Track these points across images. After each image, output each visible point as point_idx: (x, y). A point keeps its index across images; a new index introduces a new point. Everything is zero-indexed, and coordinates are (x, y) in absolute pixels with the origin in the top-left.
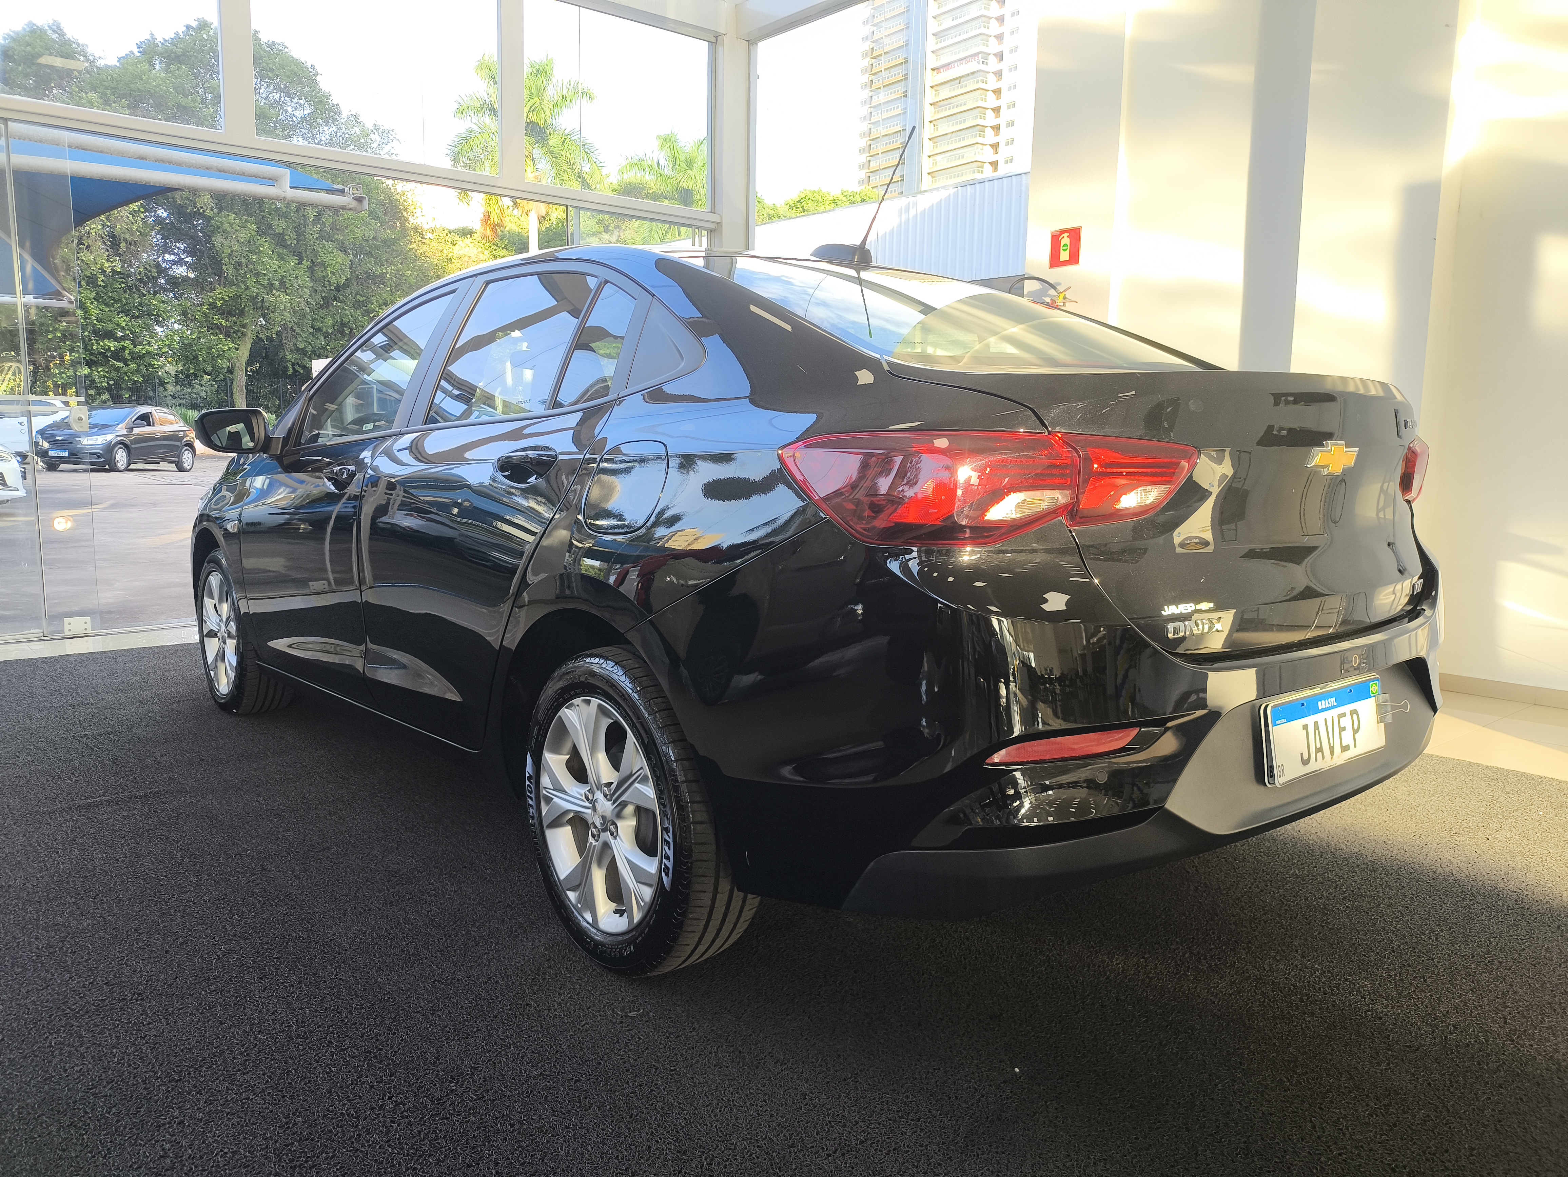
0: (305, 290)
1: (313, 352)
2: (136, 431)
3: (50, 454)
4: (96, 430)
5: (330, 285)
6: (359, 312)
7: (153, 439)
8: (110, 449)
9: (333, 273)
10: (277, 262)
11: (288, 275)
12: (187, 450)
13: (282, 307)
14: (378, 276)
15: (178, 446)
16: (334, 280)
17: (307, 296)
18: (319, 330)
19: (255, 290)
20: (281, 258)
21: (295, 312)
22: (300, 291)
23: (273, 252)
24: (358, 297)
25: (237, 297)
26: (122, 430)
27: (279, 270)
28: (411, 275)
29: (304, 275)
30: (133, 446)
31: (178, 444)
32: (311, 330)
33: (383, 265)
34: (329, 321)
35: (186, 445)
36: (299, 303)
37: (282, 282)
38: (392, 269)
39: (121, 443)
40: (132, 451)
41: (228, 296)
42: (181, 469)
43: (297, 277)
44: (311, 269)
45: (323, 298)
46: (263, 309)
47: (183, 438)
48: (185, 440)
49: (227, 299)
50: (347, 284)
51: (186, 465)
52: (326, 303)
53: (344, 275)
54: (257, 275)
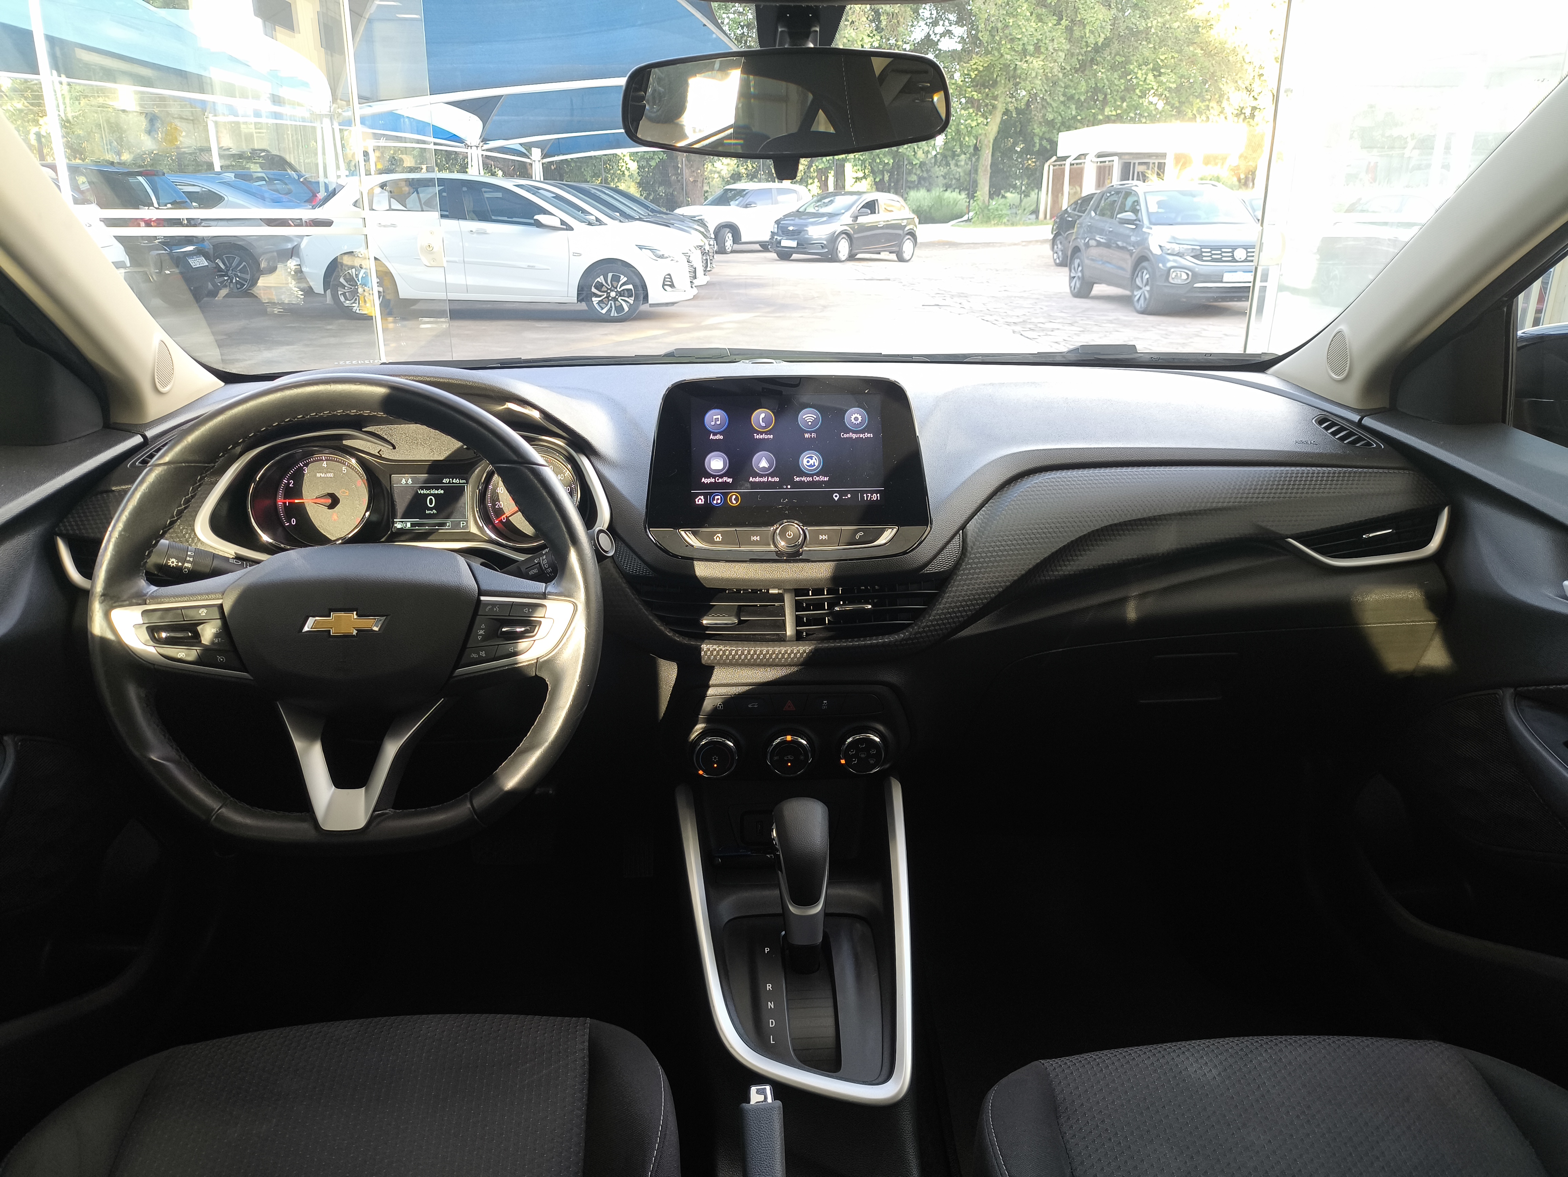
0: (1060, 53)
1: (1063, 123)
2: (861, 220)
3: (782, 244)
4: (825, 219)
5: (1087, 46)
6: (1116, 75)
7: (876, 228)
8: (833, 239)
9: (1091, 32)
10: (1034, 24)
11: (1044, 38)
12: (908, 239)
13: (1034, 75)
14: (1141, 32)
15: (900, 235)
16: (1091, 40)
17: (1062, 60)
18: (1071, 98)
19: (1009, 57)
20: (1039, 18)
21: (1047, 79)
22: (1054, 54)
23: (1031, 14)
24: (1118, 58)
25: (989, 68)
26: (847, 219)
27: (1035, 33)
28: (1178, 27)
29: (1060, 37)
30: (855, 236)
31: (900, 232)
32: (1062, 99)
33: (1149, 18)
34: (1083, 86)
35: (908, 234)
36: (1052, 68)
37: (1037, 48)
38: (1158, 22)
39: (843, 233)
40: (854, 241)
41: (983, 66)
42: (901, 259)
43: (1053, 40)
44: (1069, 30)
45: (1079, 61)
46: (1014, 77)
47: (905, 226)
48: (907, 228)
49: (981, 69)
50: (1107, 43)
51: (906, 256)
52: (1082, 67)
53: (1103, 33)
54: (1012, 40)
